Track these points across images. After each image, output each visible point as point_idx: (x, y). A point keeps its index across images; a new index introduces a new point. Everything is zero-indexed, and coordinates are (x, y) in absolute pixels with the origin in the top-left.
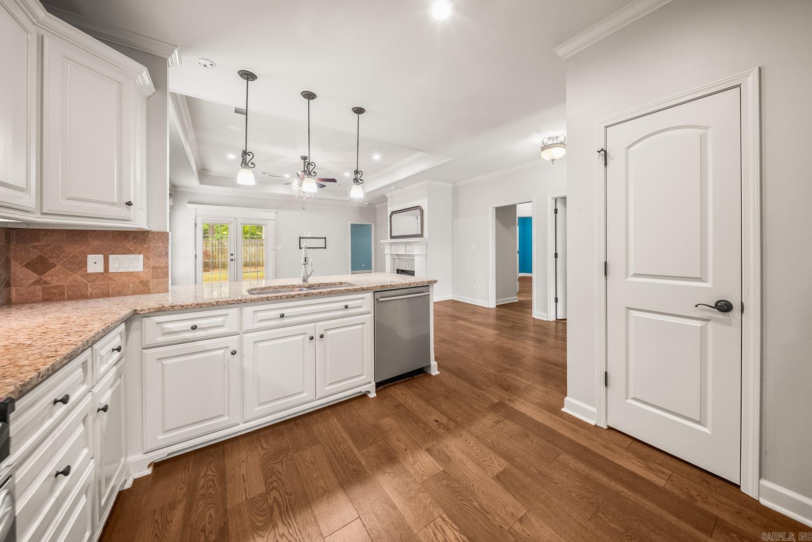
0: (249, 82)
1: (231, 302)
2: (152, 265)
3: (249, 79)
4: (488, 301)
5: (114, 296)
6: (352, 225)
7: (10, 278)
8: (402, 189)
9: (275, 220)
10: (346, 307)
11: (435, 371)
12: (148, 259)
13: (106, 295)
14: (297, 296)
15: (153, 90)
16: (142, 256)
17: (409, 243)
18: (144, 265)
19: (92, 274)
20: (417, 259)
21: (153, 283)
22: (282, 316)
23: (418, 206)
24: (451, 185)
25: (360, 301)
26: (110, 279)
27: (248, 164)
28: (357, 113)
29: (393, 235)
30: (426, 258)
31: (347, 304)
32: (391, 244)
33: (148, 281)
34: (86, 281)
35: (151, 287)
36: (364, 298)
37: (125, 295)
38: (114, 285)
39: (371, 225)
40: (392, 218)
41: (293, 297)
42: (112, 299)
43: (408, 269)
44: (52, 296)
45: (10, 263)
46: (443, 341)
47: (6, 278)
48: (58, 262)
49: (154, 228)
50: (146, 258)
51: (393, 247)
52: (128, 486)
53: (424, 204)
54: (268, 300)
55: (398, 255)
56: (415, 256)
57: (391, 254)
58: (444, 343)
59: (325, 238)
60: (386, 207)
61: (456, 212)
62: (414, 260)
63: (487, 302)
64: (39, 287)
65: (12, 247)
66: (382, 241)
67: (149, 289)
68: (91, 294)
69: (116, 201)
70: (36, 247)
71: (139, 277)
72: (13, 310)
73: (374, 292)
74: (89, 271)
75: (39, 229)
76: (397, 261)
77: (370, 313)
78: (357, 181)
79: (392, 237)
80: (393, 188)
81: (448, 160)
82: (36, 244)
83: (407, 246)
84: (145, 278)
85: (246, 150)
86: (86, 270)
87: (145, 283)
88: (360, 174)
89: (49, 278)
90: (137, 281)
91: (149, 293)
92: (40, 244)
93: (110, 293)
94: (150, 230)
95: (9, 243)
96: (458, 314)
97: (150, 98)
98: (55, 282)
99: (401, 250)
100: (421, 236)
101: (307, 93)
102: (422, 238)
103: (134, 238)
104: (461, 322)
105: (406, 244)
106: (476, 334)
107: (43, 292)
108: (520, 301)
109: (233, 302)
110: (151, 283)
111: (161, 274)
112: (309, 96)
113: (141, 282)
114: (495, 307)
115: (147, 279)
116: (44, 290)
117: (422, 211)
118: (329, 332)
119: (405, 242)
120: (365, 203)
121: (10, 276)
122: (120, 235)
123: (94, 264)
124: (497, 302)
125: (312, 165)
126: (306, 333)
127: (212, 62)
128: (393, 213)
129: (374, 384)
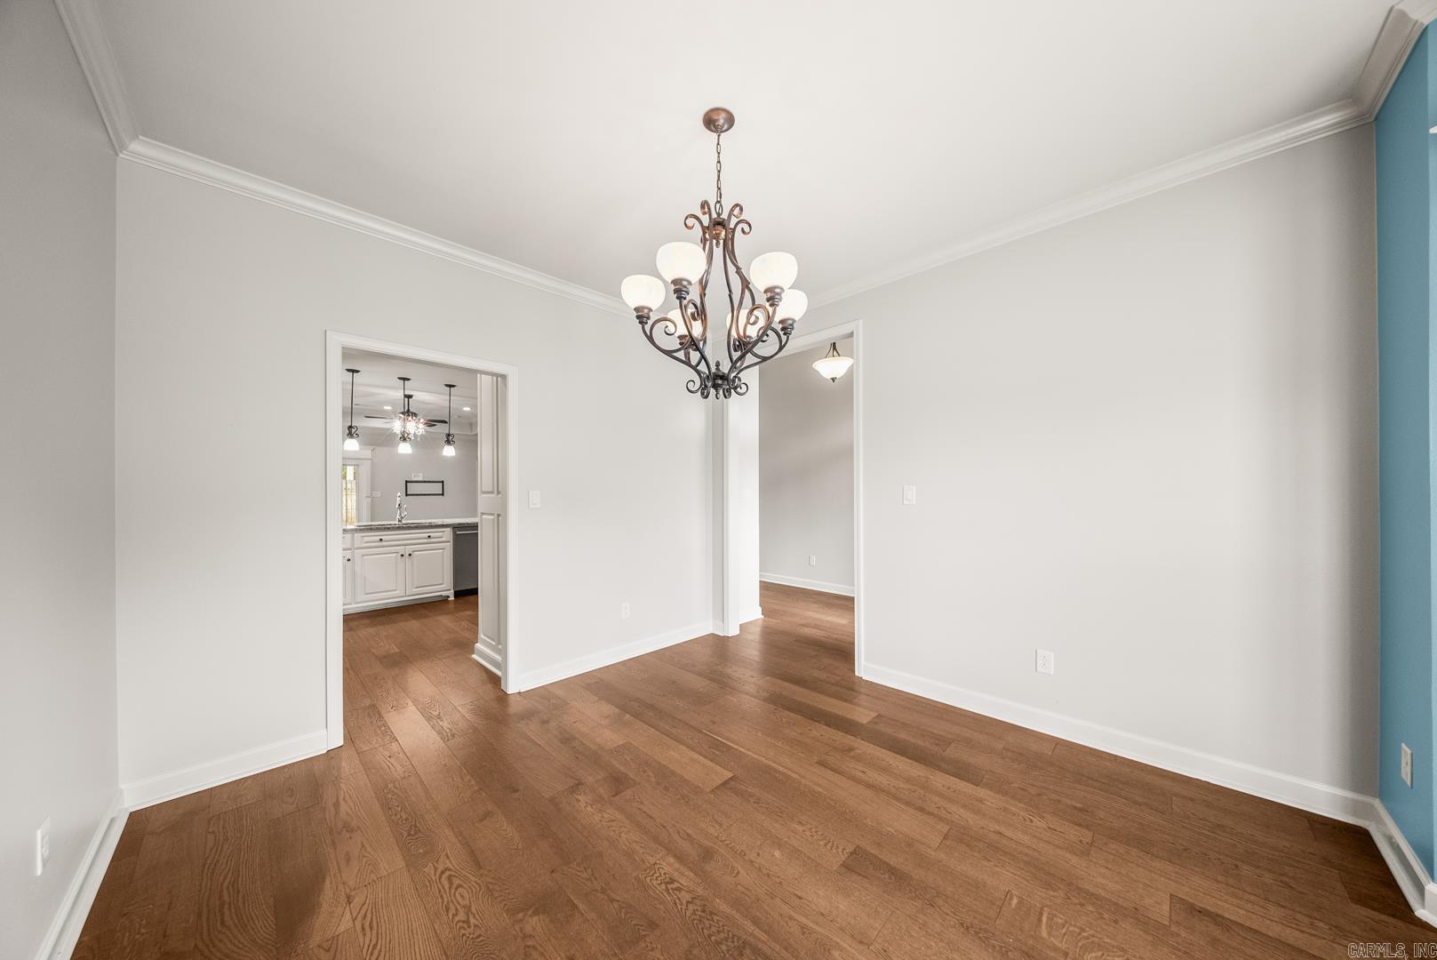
10: (430, 537)
22: (381, 540)
59: (442, 482)
73: (454, 528)
118: (416, 553)
126: (398, 552)
129: (452, 591)
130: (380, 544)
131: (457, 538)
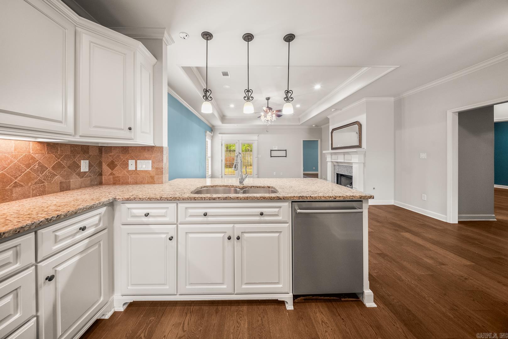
0: (208, 41)
1: (170, 199)
2: (156, 167)
3: (208, 38)
4: (446, 215)
5: (139, 184)
6: (303, 141)
7: (102, 171)
8: (341, 110)
9: (258, 140)
10: (262, 214)
11: (369, 302)
12: (154, 163)
13: (136, 183)
14: (218, 199)
15: (156, 60)
16: (151, 161)
17: (348, 153)
18: (152, 167)
19: (130, 171)
20: (355, 167)
21: (156, 177)
22: (205, 215)
23: (356, 122)
24: (393, 99)
25: (277, 210)
26: (138, 174)
27: (208, 98)
28: (288, 42)
29: (334, 147)
30: (364, 166)
31: (262, 211)
32: (332, 154)
33: (154, 176)
34: (128, 175)
35: (155, 180)
36: (280, 207)
37: (144, 184)
38: (139, 178)
39: (318, 141)
40: (333, 134)
41: (214, 199)
42: (139, 186)
43: (346, 174)
44: (116, 182)
45: (102, 164)
46: (382, 255)
47: (99, 171)
48: (118, 164)
49: (158, 145)
50: (153, 163)
51: (333, 156)
52: (107, 317)
53: (362, 119)
54: (195, 200)
55: (337, 162)
56: (353, 164)
57: (332, 162)
58: (383, 258)
59: (286, 150)
60: (328, 127)
61: (399, 124)
62: (352, 166)
63: (444, 216)
64: (111, 177)
65: (103, 156)
66: (324, 152)
67: (154, 181)
68: (130, 182)
69: (122, 128)
70: (110, 156)
71: (150, 174)
72: (104, 187)
73: (292, 202)
74: (129, 169)
75: (111, 147)
76: (337, 167)
77: (288, 223)
78: (288, 100)
79: (332, 149)
80: (333, 110)
81: (392, 69)
82: (111, 154)
83: (346, 156)
84: (152, 175)
85: (207, 88)
86: (128, 169)
87: (152, 177)
88: (290, 93)
89: (115, 172)
90: (149, 176)
91: (154, 184)
92: (112, 154)
93: (138, 182)
94: (154, 145)
95: (101, 153)
96: (403, 224)
97: (155, 66)
98: (117, 175)
99: (341, 159)
100: (359, 146)
101: (246, 35)
102: (360, 149)
103: (148, 150)
104: (407, 235)
105: (344, 154)
106: (432, 258)
107: (113, 179)
108: (499, 221)
109: (171, 199)
110: (155, 177)
111: (160, 172)
112: (248, 37)
113: (151, 176)
114: (457, 223)
115: (153, 175)
116: (113, 178)
117: (360, 126)
118: (246, 235)
119: (344, 152)
120: (313, 126)
121: (102, 170)
122: (142, 149)
123: (131, 165)
124: (459, 218)
125: (250, 92)
126: (226, 232)
127: (188, 34)
128: (334, 130)
129: (291, 295)
130: (205, 219)
131: (296, 217)
